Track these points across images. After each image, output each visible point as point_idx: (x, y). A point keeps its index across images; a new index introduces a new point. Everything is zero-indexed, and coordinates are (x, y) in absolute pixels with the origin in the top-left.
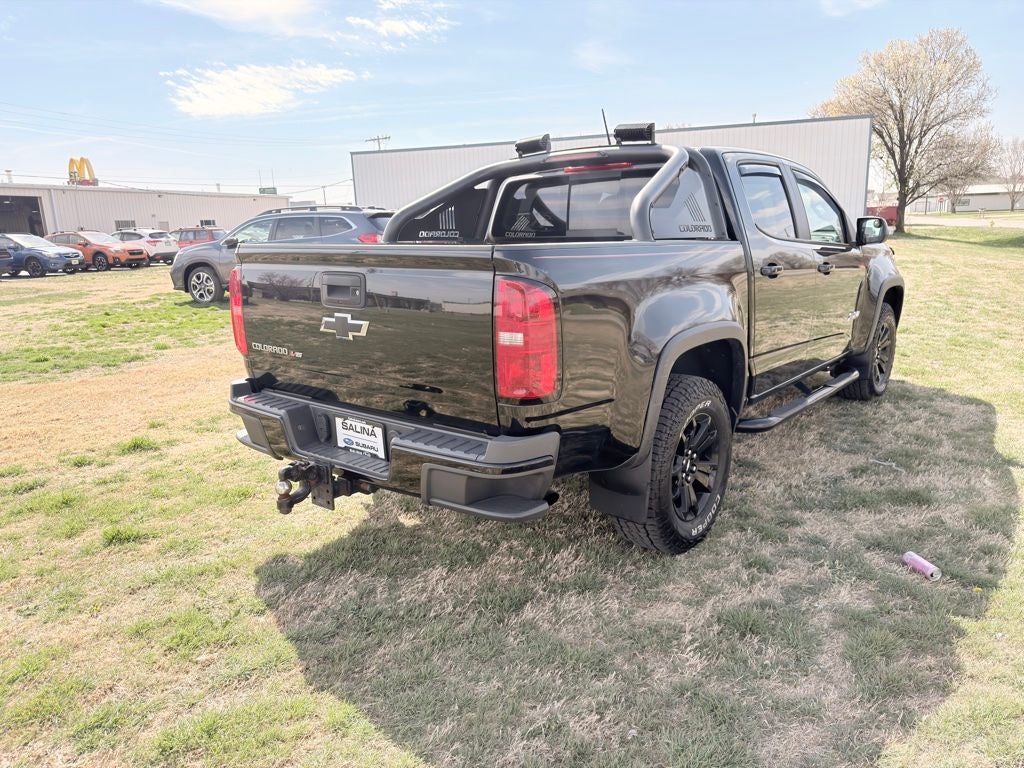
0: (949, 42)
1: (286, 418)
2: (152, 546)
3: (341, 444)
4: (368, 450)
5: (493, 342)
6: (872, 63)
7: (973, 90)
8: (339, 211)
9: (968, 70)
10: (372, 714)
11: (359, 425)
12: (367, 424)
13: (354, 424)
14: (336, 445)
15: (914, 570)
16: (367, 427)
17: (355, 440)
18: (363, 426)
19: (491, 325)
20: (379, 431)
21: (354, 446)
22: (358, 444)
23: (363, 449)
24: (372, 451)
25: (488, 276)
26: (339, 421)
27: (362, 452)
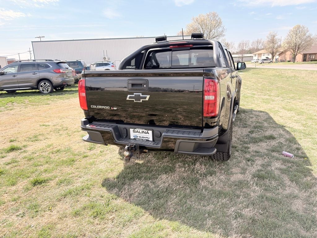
0: (214, 15)
1: (112, 130)
2: (52, 183)
3: (132, 137)
4: (145, 139)
5: (203, 98)
6: (195, 20)
7: (220, 29)
8: (44, 61)
9: (219, 24)
10: (183, 222)
11: (141, 131)
12: (145, 130)
13: (138, 130)
14: (130, 138)
15: (287, 156)
16: (144, 131)
17: (138, 136)
18: (143, 130)
19: (203, 93)
20: (150, 132)
21: (138, 138)
22: (140, 137)
23: (142, 138)
24: (147, 139)
25: (201, 78)
26: (131, 130)
27: (142, 139)
